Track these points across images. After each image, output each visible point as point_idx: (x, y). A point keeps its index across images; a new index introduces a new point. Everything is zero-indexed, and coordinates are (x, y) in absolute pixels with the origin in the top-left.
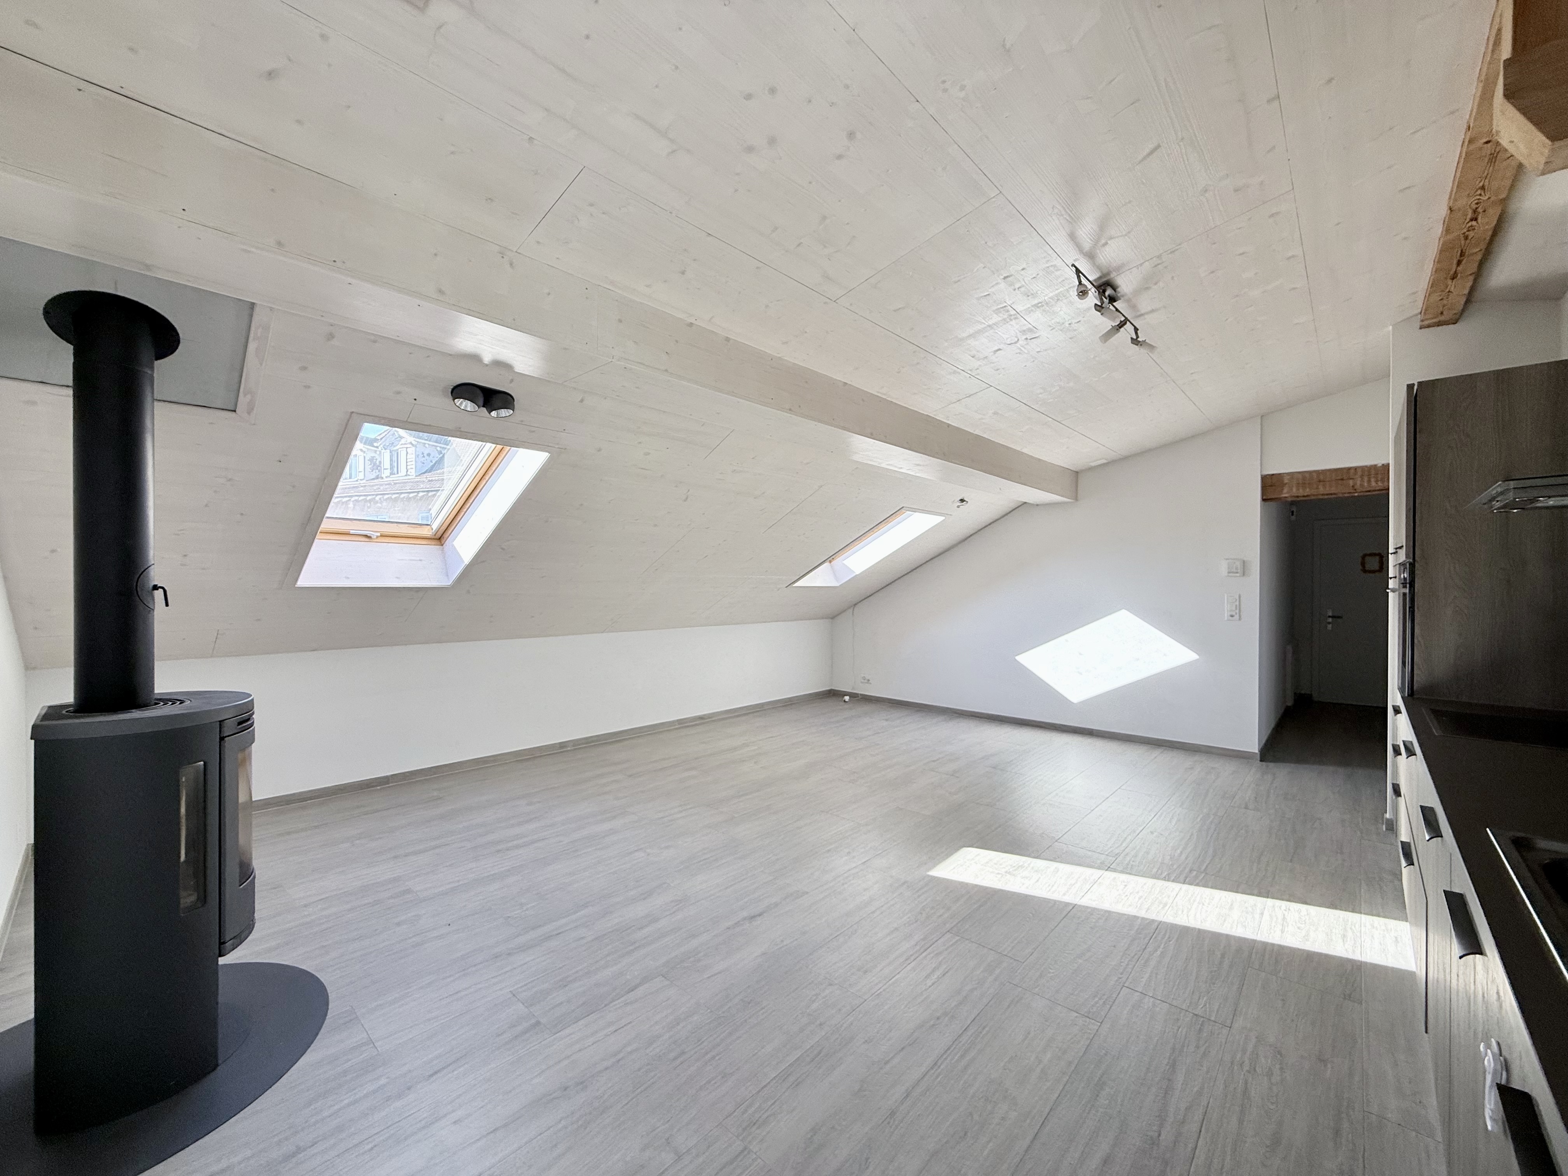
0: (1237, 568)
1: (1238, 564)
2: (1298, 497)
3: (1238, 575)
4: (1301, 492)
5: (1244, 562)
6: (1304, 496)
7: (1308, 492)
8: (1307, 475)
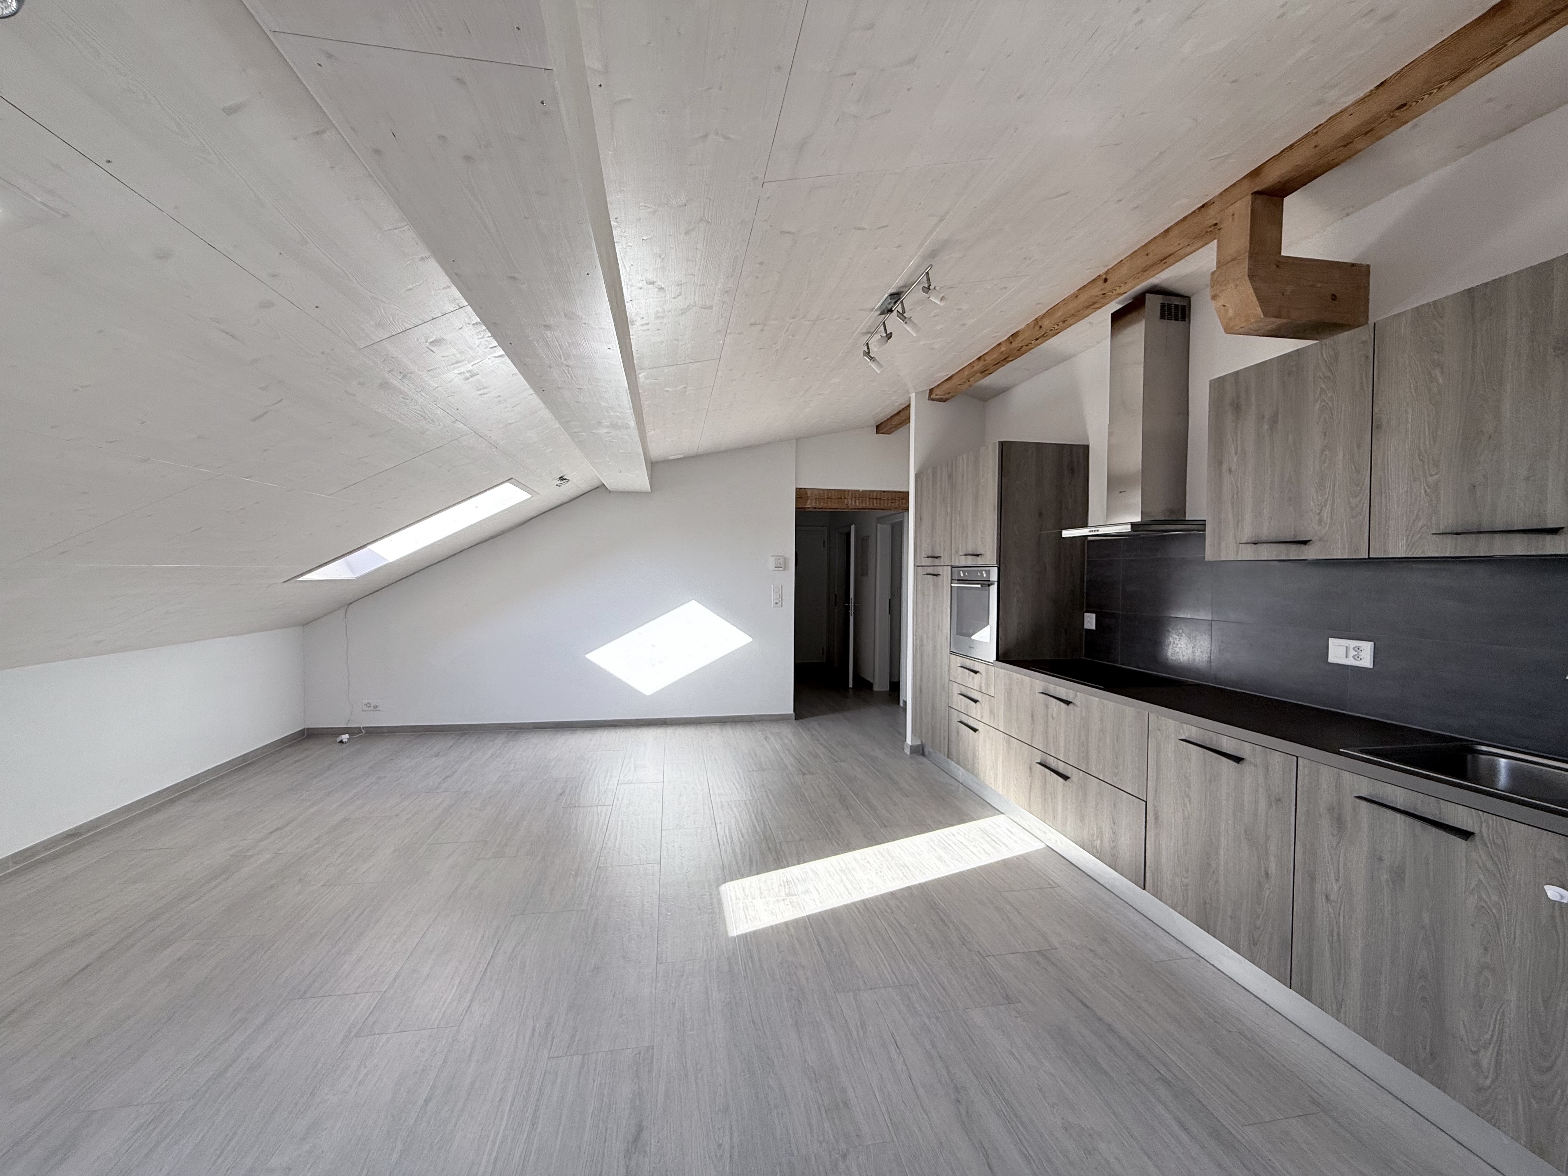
0: (780, 563)
1: (781, 560)
2: (815, 508)
3: (781, 569)
4: (818, 505)
5: (785, 558)
6: (819, 508)
7: (822, 505)
8: (821, 492)
